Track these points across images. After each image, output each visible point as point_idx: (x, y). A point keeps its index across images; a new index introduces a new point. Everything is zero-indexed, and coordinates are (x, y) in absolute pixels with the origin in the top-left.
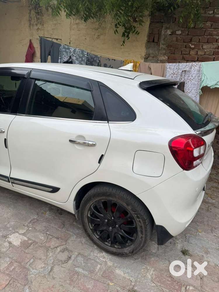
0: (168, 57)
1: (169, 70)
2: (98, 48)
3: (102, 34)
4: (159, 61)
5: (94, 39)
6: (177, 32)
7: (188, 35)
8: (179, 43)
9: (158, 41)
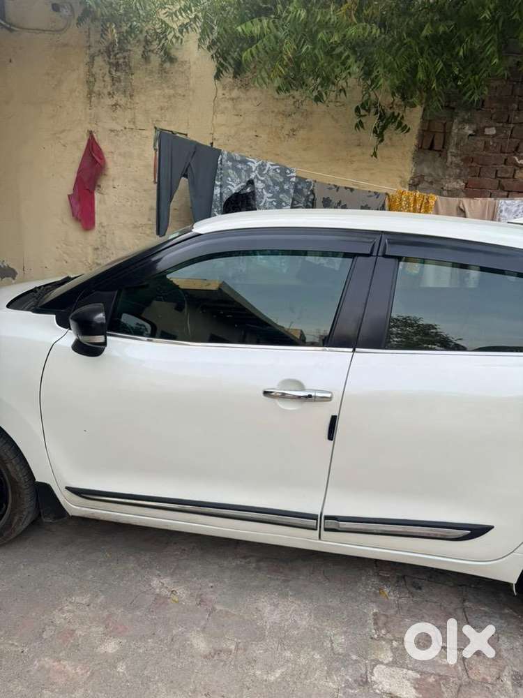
0: (466, 184)
1: (506, 215)
2: (290, 158)
3: (302, 127)
4: (445, 193)
5: (280, 138)
6: (486, 130)
7: (511, 137)
8: (490, 154)
9: (443, 148)
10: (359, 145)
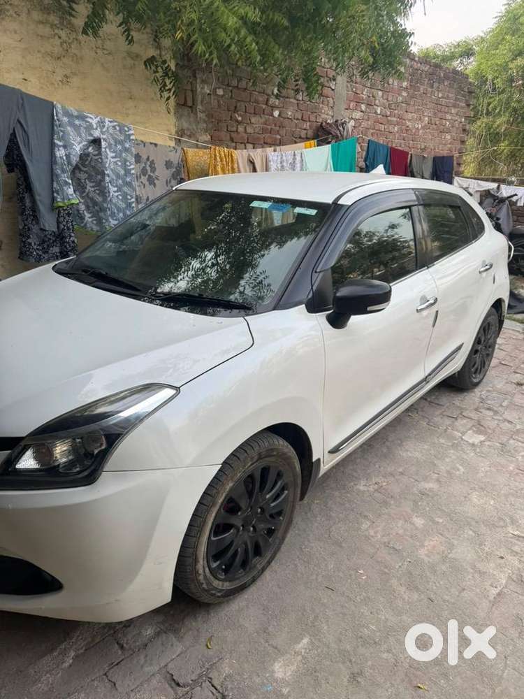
0: (211, 137)
3: (75, 74)
5: (53, 84)
6: (217, 90)
7: (231, 97)
8: (222, 112)
9: (193, 104)
10: (131, 98)
